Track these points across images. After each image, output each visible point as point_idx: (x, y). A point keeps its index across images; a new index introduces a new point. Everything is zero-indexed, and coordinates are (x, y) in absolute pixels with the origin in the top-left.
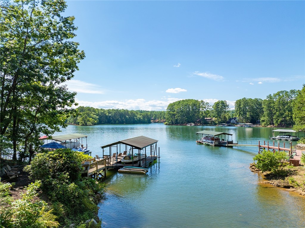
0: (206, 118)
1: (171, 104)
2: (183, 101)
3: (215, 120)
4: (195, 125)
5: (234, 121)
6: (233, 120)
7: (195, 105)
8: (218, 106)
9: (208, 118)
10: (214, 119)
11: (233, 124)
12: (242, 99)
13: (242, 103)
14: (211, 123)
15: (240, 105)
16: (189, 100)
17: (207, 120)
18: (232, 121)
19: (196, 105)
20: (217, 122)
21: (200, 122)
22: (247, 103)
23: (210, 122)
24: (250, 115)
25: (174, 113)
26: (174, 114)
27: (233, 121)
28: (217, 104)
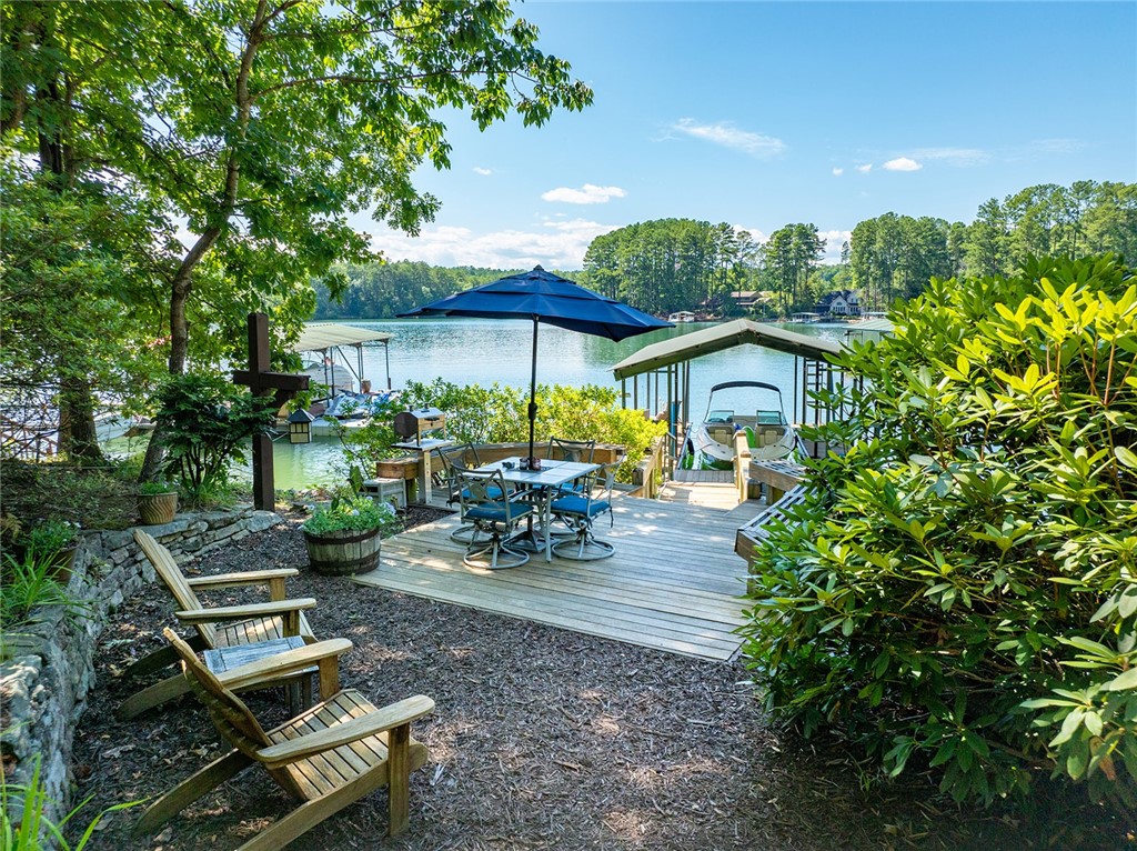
0: (735, 294)
1: (603, 237)
2: (650, 224)
3: (770, 300)
4: (696, 320)
5: (844, 304)
6: (840, 299)
7: (695, 242)
8: (786, 244)
9: (744, 294)
10: (766, 296)
11: (839, 314)
12: (883, 218)
13: (880, 233)
14: (757, 312)
15: (871, 242)
16: (673, 222)
17: (739, 299)
18: (834, 304)
19: (700, 241)
20: (779, 309)
21: (712, 307)
22: (899, 233)
23: (751, 309)
24: (908, 282)
25: (614, 273)
26: (613, 278)
27: (839, 304)
28: (783, 238)
